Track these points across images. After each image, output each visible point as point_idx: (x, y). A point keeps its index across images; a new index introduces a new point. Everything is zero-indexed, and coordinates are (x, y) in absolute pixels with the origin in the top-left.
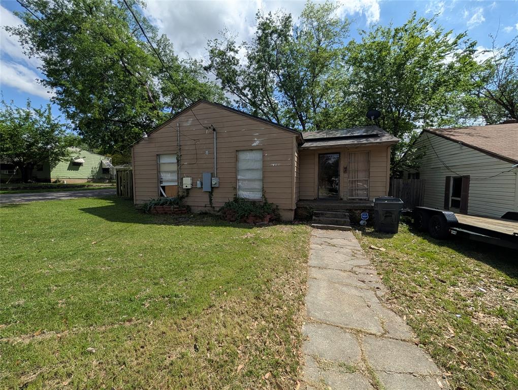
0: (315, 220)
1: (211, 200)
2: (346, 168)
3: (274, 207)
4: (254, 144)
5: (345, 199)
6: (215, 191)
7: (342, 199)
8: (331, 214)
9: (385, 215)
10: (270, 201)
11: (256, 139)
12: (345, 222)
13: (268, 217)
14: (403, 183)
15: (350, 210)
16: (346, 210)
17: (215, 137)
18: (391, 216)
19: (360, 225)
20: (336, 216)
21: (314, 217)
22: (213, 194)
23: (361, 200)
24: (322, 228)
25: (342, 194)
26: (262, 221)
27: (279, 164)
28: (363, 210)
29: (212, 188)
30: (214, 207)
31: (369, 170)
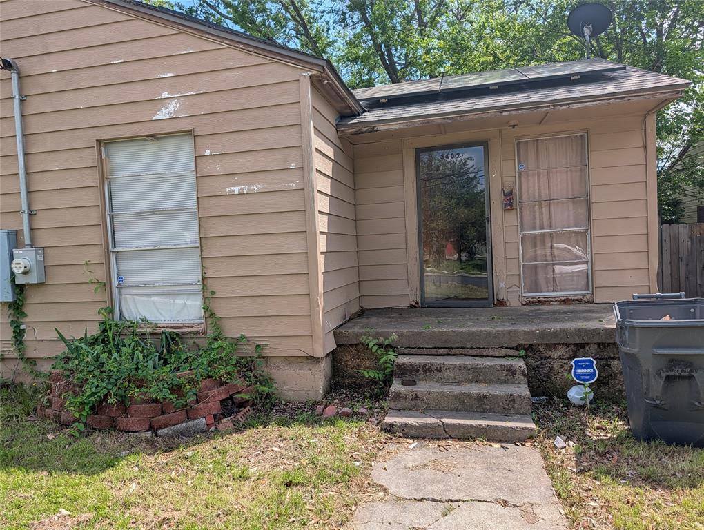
0: (398, 397)
1: (19, 334)
2: (511, 193)
3: (249, 350)
4: (163, 114)
5: (513, 301)
6: (33, 298)
7: (501, 303)
8: (460, 368)
9: (664, 375)
10: (233, 330)
11: (165, 95)
12: (511, 399)
13: (216, 395)
14: (691, 238)
15: (529, 349)
16: (517, 348)
17: (16, 93)
18: (691, 377)
19: (569, 404)
20: (478, 376)
21: (396, 387)
22: (26, 310)
23: (566, 301)
24: (420, 434)
25: (502, 285)
26: (188, 417)
27: (256, 188)
28: (575, 345)
29: (20, 289)
30: (32, 362)
31: (588, 196)
